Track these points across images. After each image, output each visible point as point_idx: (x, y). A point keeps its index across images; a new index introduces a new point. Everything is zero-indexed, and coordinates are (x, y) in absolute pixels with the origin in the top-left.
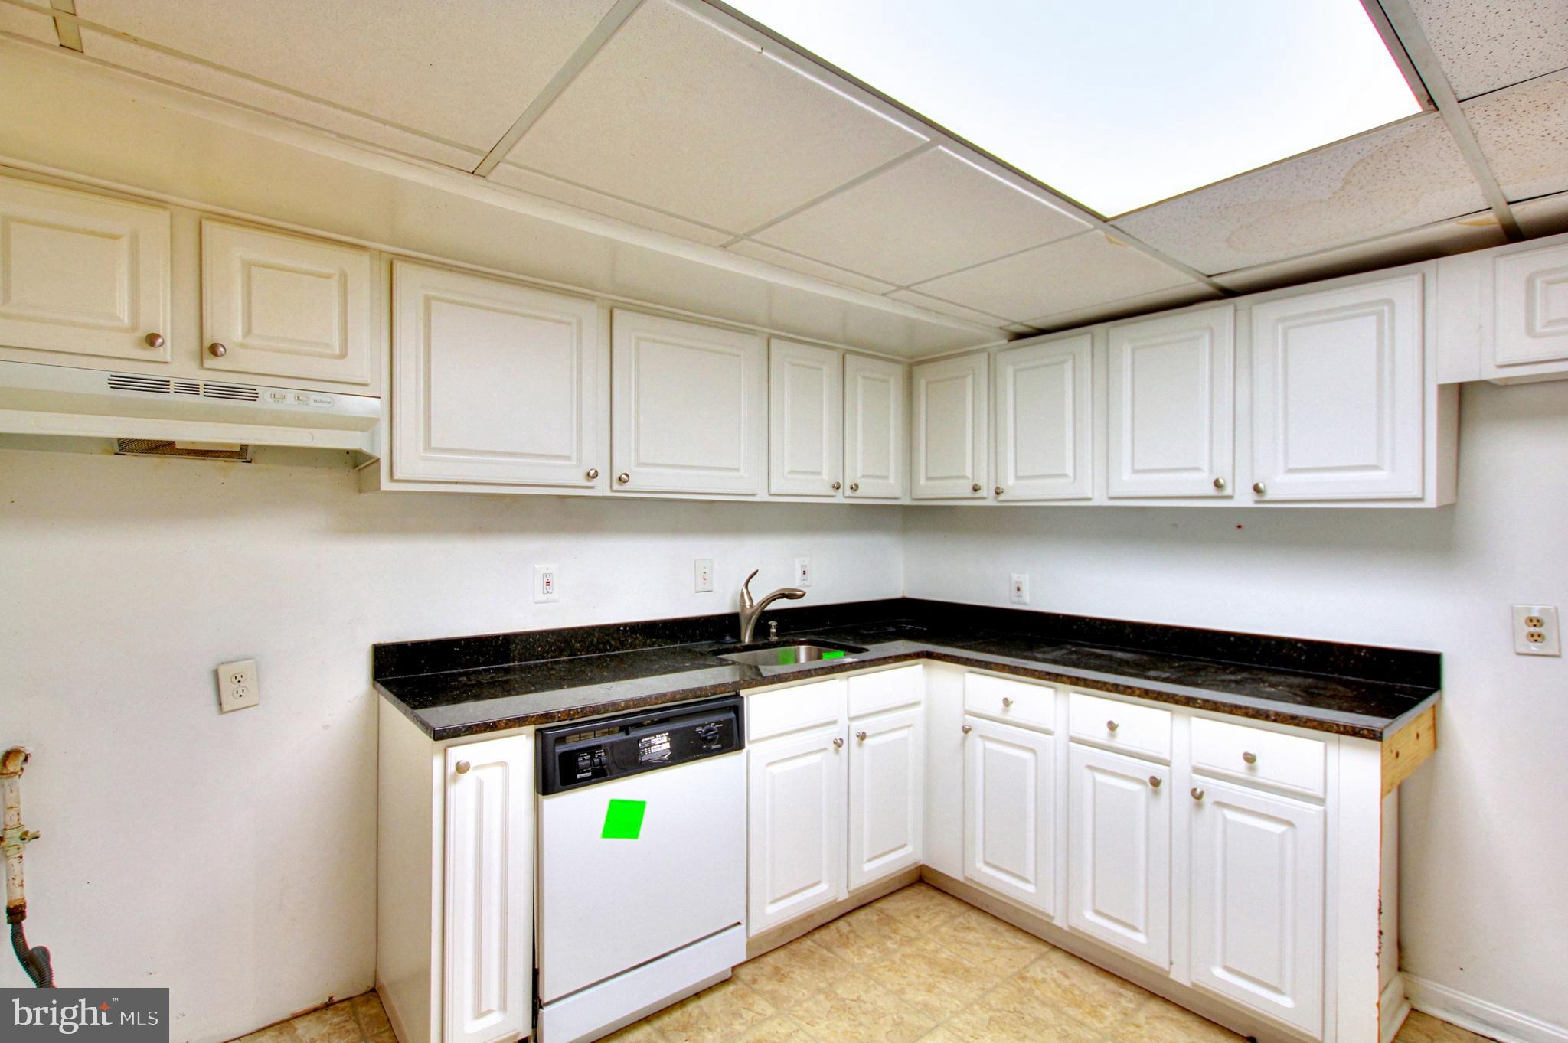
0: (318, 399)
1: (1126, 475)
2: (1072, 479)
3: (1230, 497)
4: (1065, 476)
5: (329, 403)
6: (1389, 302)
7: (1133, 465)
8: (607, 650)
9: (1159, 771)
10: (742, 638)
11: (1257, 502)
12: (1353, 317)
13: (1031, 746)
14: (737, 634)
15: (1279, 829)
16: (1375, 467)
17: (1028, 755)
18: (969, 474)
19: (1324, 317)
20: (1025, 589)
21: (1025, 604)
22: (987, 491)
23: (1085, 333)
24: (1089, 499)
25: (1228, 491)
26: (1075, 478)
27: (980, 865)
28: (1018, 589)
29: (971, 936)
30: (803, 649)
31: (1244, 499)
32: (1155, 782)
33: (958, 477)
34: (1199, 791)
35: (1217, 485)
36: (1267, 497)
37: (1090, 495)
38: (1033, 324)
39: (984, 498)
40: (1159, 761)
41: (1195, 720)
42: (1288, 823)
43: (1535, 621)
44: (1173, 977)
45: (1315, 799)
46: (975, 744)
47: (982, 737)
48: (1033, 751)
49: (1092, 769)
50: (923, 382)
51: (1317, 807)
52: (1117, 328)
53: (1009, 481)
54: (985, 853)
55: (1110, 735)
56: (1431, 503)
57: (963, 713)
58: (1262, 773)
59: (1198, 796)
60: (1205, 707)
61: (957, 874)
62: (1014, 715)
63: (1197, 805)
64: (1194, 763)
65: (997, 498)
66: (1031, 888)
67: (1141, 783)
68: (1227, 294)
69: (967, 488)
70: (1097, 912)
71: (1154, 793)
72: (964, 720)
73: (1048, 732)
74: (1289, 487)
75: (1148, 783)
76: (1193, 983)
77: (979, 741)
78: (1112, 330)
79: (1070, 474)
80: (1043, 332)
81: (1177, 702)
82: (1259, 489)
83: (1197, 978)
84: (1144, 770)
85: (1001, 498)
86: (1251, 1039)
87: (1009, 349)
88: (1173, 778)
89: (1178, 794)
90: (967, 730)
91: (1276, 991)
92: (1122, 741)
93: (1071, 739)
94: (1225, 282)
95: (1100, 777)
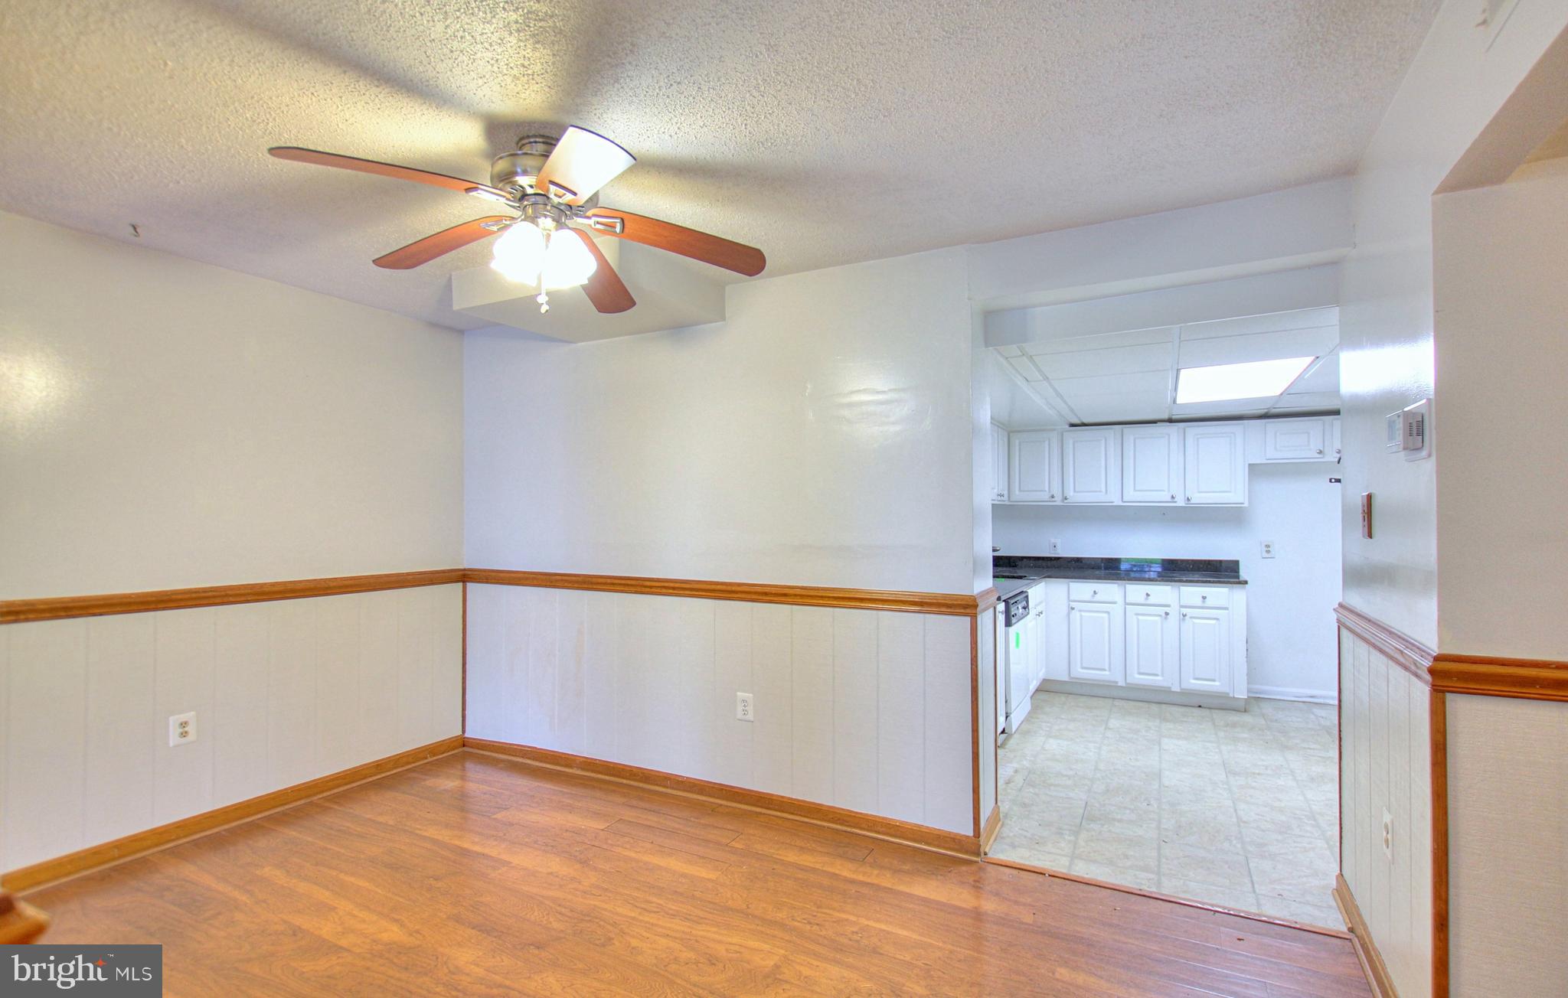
1: (1132, 492)
2: (1104, 493)
3: (1175, 502)
4: (1100, 491)
6: (1234, 433)
7: (1135, 487)
9: (1167, 609)
11: (1186, 504)
13: (1107, 610)
15: (1213, 622)
16: (1229, 492)
17: (1105, 615)
18: (1047, 489)
22: (1057, 499)
23: (1112, 429)
24: (1113, 502)
25: (1176, 500)
26: (1106, 492)
27: (1079, 669)
28: (1055, 547)
31: (1181, 502)
32: (1167, 614)
33: (1042, 491)
34: (1184, 614)
35: (1173, 497)
36: (1192, 502)
38: (1086, 421)
39: (1055, 501)
40: (1169, 606)
41: (1181, 587)
42: (1217, 619)
43: (1268, 546)
44: (1173, 690)
45: (1226, 609)
46: (1075, 615)
47: (1080, 611)
48: (1108, 613)
49: (1137, 614)
50: (1017, 442)
51: (1227, 611)
52: (1127, 429)
53: (1070, 493)
54: (1082, 664)
55: (1146, 599)
56: (1246, 505)
57: (1069, 600)
58: (1209, 602)
59: (1184, 616)
60: (1187, 581)
61: (1065, 678)
62: (1098, 598)
63: (1184, 620)
64: (1181, 604)
65: (1063, 501)
66: (1107, 673)
67: (1160, 616)
68: (1170, 421)
69: (1045, 496)
70: (1140, 674)
71: (1166, 618)
72: (1069, 605)
73: (1115, 603)
74: (1199, 498)
75: (1164, 615)
76: (1181, 689)
77: (1078, 614)
78: (1124, 429)
79: (1104, 490)
80: (1084, 425)
81: (1175, 581)
82: (1188, 499)
83: (1183, 687)
84: (1162, 610)
85: (1066, 501)
86: (1200, 706)
87: (1071, 431)
88: (1174, 612)
89: (1174, 618)
90: (1073, 609)
91: (1214, 680)
92: (1151, 600)
93: (1126, 604)
94: (1174, 417)
95: (1140, 617)
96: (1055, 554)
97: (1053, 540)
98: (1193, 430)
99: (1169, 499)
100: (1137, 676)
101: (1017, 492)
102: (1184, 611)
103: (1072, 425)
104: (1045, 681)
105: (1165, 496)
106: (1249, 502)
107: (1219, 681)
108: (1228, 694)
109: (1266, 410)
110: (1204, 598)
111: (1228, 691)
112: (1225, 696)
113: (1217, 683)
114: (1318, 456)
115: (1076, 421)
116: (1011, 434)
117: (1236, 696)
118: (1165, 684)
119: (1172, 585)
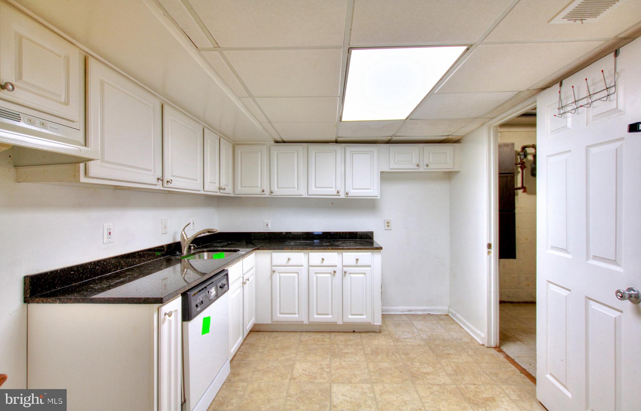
0: (52, 126)
1: (314, 189)
2: (296, 189)
4: (295, 188)
5: (57, 129)
6: (373, 152)
7: (315, 185)
8: (134, 264)
9: (335, 269)
10: (183, 252)
11: (345, 197)
12: (360, 154)
13: (296, 271)
14: (181, 251)
15: (362, 275)
16: (370, 189)
17: (296, 275)
18: (259, 186)
19: (358, 153)
20: (269, 225)
21: (270, 230)
22: (267, 193)
23: (301, 145)
24: (302, 195)
25: (340, 194)
26: (298, 188)
27: (279, 315)
28: (267, 225)
29: (279, 338)
30: (206, 254)
31: (343, 196)
32: (335, 272)
33: (256, 187)
34: (345, 271)
35: (338, 192)
36: (349, 195)
37: (302, 194)
38: (285, 139)
39: (265, 194)
40: (336, 266)
41: (343, 253)
42: (365, 274)
43: (388, 223)
44: (338, 323)
45: (370, 266)
46: (276, 276)
47: (279, 273)
48: (297, 273)
49: (316, 273)
50: (240, 151)
51: (370, 268)
52: (311, 146)
53: (275, 189)
54: (280, 311)
55: (322, 262)
56: (379, 197)
57: (272, 266)
58: (360, 263)
59: (345, 273)
60: (347, 249)
61: (269, 322)
62: (291, 263)
63: (345, 275)
64: (343, 264)
65: (270, 194)
66: (297, 316)
67: (330, 273)
68: (336, 142)
69: (259, 191)
70: (318, 314)
71: (334, 275)
72: (272, 269)
73: (302, 266)
74: (353, 193)
75: (333, 273)
76: (343, 322)
77: (278, 274)
78: (309, 146)
79: (296, 187)
80: (284, 142)
81: (340, 249)
82: (347, 193)
83: (344, 321)
84: (331, 270)
85: (272, 194)
86: (354, 331)
87: (275, 146)
88: (339, 270)
89: (339, 274)
90: (274, 272)
91: (362, 315)
92: (325, 263)
93: (309, 266)
94: (339, 139)
95: (318, 275)
96: (267, 230)
97: (266, 221)
98: (350, 149)
99: (336, 193)
100: (316, 316)
101: (239, 188)
102: (345, 269)
103: (277, 142)
104: (255, 325)
105: (333, 191)
106: (381, 196)
107: (366, 315)
108: (371, 323)
109: (390, 138)
110: (357, 260)
111: (371, 321)
112: (369, 324)
113: (364, 317)
114: (417, 168)
115: (279, 139)
116: (236, 146)
117: (375, 324)
118: (333, 320)
119: (338, 253)
